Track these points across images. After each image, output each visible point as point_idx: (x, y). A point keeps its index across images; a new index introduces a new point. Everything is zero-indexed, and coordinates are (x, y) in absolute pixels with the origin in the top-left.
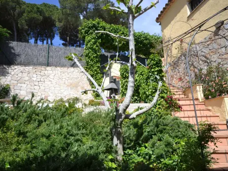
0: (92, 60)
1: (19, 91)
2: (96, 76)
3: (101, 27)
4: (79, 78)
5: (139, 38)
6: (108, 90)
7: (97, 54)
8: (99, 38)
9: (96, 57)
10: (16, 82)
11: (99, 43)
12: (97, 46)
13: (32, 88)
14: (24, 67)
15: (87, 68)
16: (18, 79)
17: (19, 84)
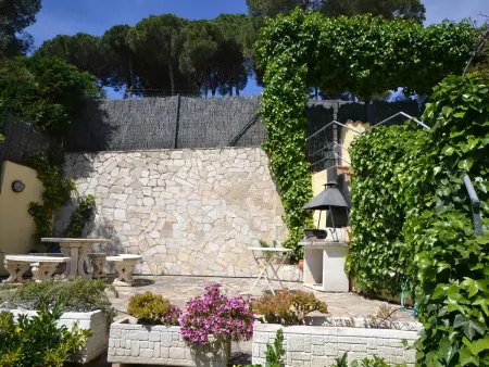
0: (280, 124)
1: (112, 210)
2: (291, 167)
3: (308, 28)
4: (250, 175)
5: (432, 43)
6: (321, 208)
7: (295, 107)
8: (300, 61)
9: (293, 115)
10: (107, 190)
11: (302, 75)
12: (294, 85)
13: (139, 202)
14: (123, 155)
15: (268, 146)
16: (111, 182)
17: (112, 195)
